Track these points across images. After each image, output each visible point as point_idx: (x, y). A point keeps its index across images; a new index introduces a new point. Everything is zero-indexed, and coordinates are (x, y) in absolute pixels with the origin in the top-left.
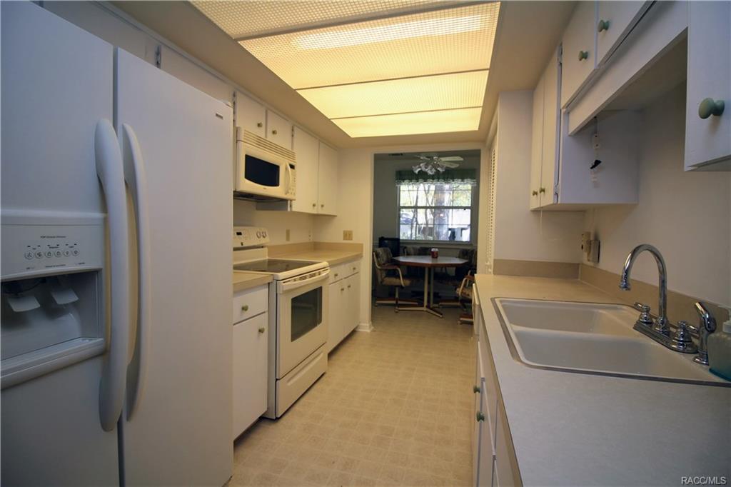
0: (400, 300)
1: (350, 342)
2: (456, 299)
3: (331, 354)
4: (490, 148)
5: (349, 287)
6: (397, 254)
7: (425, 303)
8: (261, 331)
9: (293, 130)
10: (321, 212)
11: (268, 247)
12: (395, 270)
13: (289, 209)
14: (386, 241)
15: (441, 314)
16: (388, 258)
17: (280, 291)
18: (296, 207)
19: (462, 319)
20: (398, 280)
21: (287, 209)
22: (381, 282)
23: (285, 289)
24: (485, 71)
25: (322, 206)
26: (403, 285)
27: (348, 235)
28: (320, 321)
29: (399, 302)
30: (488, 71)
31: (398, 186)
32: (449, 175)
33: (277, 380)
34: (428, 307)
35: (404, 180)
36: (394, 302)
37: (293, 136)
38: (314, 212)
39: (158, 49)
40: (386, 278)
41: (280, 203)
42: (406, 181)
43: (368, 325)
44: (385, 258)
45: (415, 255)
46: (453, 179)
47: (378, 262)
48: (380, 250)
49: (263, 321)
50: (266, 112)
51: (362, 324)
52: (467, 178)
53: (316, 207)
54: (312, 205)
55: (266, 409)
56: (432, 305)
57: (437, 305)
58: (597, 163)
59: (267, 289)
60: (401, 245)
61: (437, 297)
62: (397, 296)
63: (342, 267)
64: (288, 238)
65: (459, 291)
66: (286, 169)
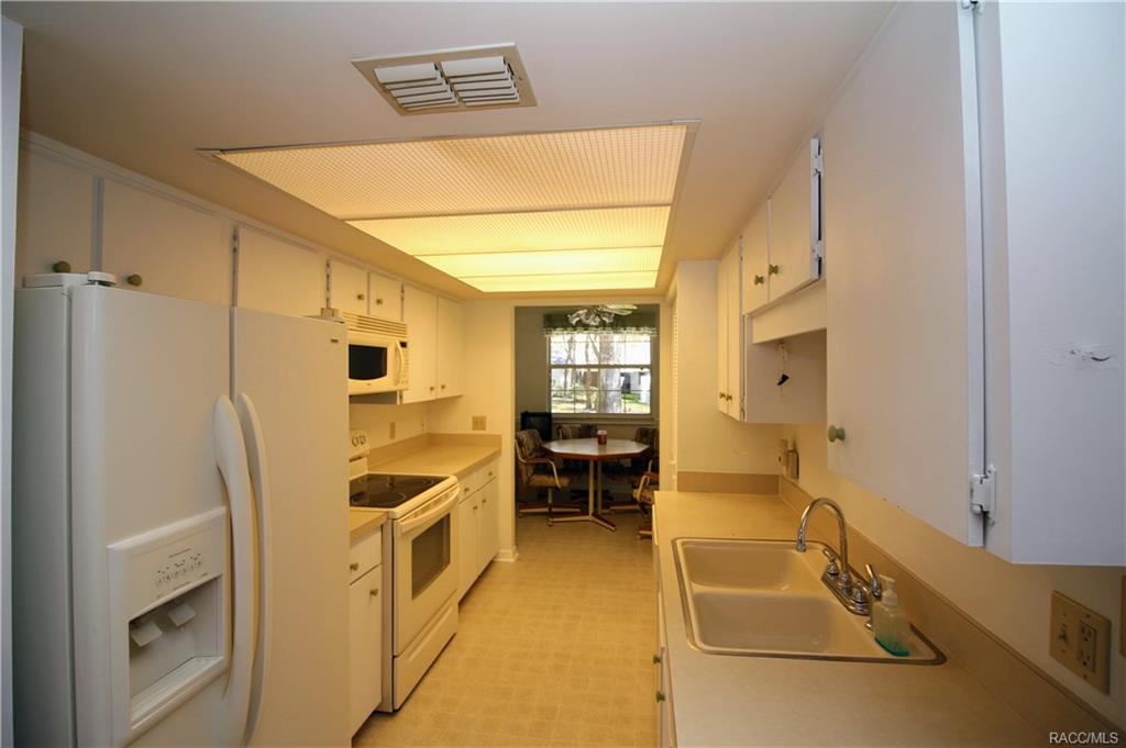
0: (555, 507)
1: (487, 580)
2: (634, 501)
3: (461, 603)
4: (672, 304)
5: (484, 501)
6: (548, 437)
7: (591, 510)
8: (373, 593)
9: (403, 291)
10: (441, 394)
11: (367, 456)
12: (546, 465)
13: (398, 403)
14: (532, 419)
15: (613, 526)
16: (536, 445)
17: (397, 534)
18: (408, 398)
19: (642, 532)
20: (551, 479)
21: (395, 402)
22: (528, 483)
23: (404, 531)
24: (663, 208)
25: (443, 387)
26: (559, 486)
27: (479, 423)
28: (448, 562)
29: (554, 510)
30: (669, 208)
31: (547, 336)
32: (619, 322)
33: (394, 657)
34: (593, 515)
35: (555, 328)
36: (546, 510)
37: (402, 299)
38: (431, 397)
39: (235, 230)
40: (535, 477)
41: (388, 398)
42: (559, 330)
43: (511, 551)
44: (531, 446)
45: (574, 438)
46: (625, 327)
47: (522, 453)
48: (524, 435)
49: (375, 580)
50: (369, 274)
51: (502, 551)
52: (643, 326)
53: (434, 392)
54: (428, 390)
55: (379, 700)
56: (600, 511)
57: (606, 511)
58: (785, 378)
59: (380, 533)
60: (554, 422)
61: (608, 499)
62: (550, 501)
63: (475, 475)
64: (392, 435)
65: (637, 494)
66: (396, 350)
